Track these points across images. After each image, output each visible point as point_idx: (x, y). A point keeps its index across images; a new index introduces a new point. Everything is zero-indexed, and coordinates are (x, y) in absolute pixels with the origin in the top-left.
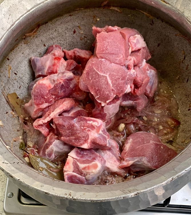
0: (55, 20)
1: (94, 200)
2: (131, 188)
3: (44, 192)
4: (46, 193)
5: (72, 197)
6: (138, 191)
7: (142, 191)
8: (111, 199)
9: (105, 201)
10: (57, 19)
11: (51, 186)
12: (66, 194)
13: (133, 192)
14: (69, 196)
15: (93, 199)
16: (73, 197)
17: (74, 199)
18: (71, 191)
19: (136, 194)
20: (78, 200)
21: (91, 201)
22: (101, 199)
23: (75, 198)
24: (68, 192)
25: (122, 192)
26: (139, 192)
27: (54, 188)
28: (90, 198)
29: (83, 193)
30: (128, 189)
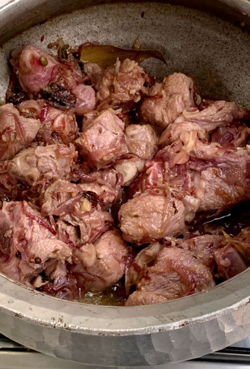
0: (57, 19)
1: (104, 332)
2: (173, 314)
3: (13, 312)
4: (17, 315)
5: (64, 325)
6: (186, 318)
7: (194, 319)
8: (137, 331)
9: (126, 335)
10: (60, 17)
11: (25, 303)
12: (54, 319)
13: (177, 320)
14: (59, 323)
15: (104, 330)
16: (67, 324)
17: (68, 329)
18: (63, 314)
19: (183, 325)
20: (75, 330)
21: (100, 334)
22: (118, 331)
23: (70, 326)
24: (57, 314)
25: (157, 320)
26: (188, 320)
27: (33, 307)
28: (97, 328)
29: (87, 318)
30: (168, 315)
